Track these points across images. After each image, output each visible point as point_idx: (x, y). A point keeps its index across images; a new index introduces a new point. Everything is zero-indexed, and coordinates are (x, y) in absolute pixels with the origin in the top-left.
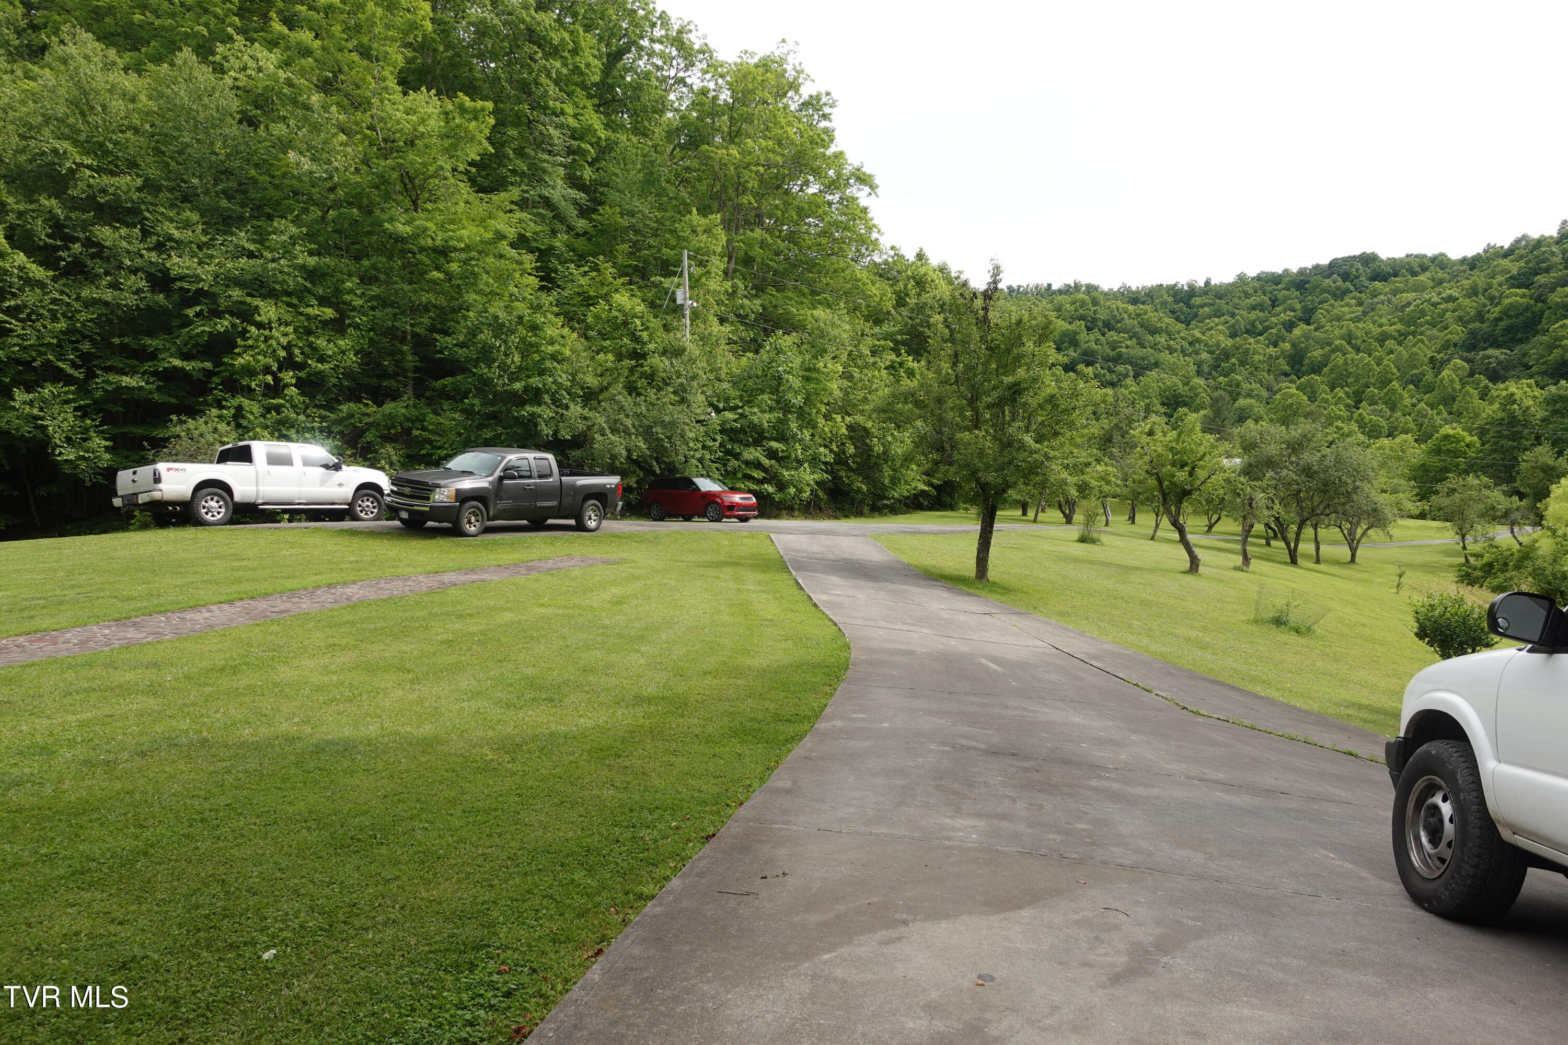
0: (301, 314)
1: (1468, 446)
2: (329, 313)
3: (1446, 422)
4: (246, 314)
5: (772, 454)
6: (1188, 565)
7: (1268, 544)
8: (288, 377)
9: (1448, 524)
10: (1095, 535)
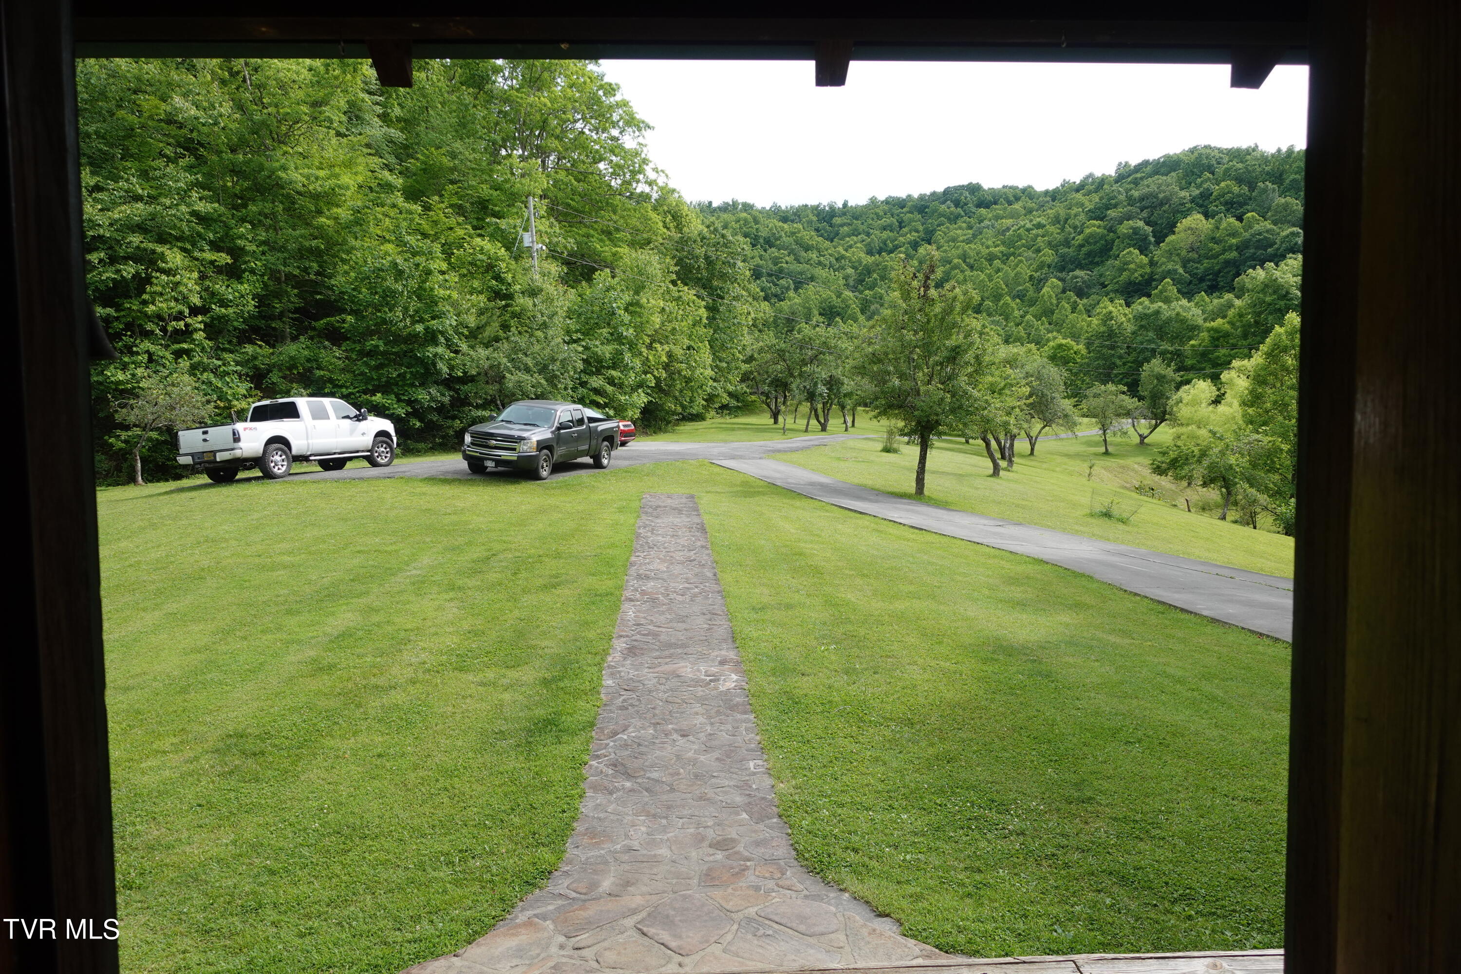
0: (197, 259)
1: (1075, 353)
2: (224, 258)
3: (1049, 331)
4: (150, 260)
5: (611, 381)
6: (991, 471)
7: (967, 442)
8: (197, 322)
9: (1094, 420)
10: (895, 446)
